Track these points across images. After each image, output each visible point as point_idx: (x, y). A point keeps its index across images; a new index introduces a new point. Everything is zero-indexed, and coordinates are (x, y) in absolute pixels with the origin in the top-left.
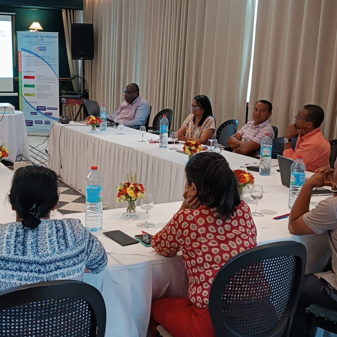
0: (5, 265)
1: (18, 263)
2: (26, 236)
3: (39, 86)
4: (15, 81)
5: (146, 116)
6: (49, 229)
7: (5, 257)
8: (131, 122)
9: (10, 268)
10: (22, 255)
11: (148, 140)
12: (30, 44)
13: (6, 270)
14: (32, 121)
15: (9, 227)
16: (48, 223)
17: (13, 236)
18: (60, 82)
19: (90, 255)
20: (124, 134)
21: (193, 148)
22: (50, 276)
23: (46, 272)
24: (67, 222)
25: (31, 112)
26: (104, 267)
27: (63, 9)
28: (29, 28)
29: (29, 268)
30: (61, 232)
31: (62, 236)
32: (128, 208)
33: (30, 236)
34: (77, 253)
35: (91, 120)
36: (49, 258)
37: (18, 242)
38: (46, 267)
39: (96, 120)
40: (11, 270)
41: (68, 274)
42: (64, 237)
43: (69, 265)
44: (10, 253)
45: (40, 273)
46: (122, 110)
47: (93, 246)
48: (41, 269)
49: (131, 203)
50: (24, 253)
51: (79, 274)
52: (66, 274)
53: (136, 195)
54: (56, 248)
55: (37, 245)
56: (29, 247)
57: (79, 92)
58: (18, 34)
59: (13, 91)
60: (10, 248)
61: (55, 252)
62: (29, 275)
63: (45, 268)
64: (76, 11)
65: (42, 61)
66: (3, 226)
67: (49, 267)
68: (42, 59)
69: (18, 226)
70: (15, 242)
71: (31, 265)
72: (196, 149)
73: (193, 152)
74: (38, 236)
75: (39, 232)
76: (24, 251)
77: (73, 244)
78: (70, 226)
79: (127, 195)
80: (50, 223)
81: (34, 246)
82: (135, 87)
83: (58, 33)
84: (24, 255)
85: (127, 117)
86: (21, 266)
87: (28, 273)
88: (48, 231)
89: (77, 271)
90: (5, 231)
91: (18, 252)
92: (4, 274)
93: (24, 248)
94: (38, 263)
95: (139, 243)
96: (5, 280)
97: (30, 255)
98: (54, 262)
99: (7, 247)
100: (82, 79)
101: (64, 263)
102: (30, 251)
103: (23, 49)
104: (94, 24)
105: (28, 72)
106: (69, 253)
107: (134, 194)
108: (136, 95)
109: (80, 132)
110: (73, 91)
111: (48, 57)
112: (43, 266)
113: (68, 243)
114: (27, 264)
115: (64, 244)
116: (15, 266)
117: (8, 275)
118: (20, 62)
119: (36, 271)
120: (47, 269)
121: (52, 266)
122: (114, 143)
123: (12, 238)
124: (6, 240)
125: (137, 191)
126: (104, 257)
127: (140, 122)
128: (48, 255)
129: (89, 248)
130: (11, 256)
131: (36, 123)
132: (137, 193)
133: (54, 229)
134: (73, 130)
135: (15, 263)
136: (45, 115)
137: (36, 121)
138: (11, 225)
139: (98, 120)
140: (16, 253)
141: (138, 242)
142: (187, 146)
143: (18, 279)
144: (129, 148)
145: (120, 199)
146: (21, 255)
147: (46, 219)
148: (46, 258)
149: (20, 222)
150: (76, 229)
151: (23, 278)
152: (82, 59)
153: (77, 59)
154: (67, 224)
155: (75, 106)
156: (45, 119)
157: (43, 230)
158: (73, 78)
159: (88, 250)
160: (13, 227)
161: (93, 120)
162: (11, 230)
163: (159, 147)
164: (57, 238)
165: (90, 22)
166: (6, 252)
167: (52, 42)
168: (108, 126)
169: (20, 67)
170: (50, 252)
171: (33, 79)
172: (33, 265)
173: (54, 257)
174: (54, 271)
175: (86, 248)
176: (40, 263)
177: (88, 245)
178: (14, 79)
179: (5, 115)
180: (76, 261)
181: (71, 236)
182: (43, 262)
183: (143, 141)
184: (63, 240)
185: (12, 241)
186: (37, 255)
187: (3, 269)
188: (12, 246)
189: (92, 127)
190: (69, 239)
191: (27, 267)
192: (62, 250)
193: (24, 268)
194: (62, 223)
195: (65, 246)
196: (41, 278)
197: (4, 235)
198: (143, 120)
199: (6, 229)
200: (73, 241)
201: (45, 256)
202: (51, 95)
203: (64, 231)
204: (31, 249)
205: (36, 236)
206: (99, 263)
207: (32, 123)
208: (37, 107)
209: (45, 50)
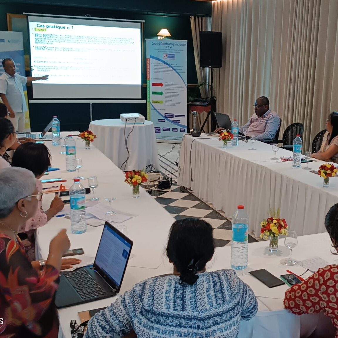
0: (165, 321)
1: (178, 319)
2: (185, 291)
3: (167, 93)
4: (143, 87)
5: (276, 129)
6: (206, 284)
7: (165, 312)
8: (261, 136)
9: (170, 324)
10: (182, 310)
11: (280, 157)
12: (159, 51)
13: (166, 326)
14: (160, 128)
15: (167, 282)
16: (206, 277)
17: (172, 291)
18: (188, 88)
19: (244, 306)
20: (256, 150)
21: (329, 172)
22: (209, 332)
23: (205, 328)
24: (223, 274)
25: (159, 119)
26: (255, 315)
27: (192, 16)
28: (158, 35)
29: (189, 323)
30: (218, 286)
31: (219, 289)
32: (271, 243)
33: (189, 291)
34: (234, 307)
35: (223, 135)
36: (207, 313)
37: (177, 297)
38: (205, 322)
39: (228, 136)
40: (171, 326)
41: (225, 329)
42: (221, 291)
43: (226, 320)
44: (170, 309)
45: (199, 329)
46: (252, 122)
47: (246, 296)
48: (200, 325)
49: (274, 239)
50: (183, 309)
51: (235, 327)
52: (223, 329)
53: (280, 231)
54: (214, 303)
55: (196, 300)
56: (188, 303)
57: (207, 99)
58: (147, 41)
59: (141, 98)
60: (169, 304)
61: (213, 307)
62: (188, 331)
63: (204, 324)
64: (205, 18)
65: (171, 68)
66: (161, 280)
67: (208, 322)
68: (170, 66)
69: (176, 281)
70: (174, 297)
71: (190, 321)
72: (331, 172)
73: (328, 176)
74: (197, 291)
75: (198, 287)
76: (183, 306)
77: (230, 297)
78: (226, 279)
79: (270, 231)
80: (207, 276)
81: (192, 302)
82: (265, 100)
83: (187, 41)
84: (183, 311)
85: (257, 130)
86: (181, 322)
87: (187, 329)
88: (206, 286)
89: (233, 325)
90: (164, 285)
91: (178, 308)
92: (164, 330)
93: (183, 303)
94: (197, 319)
95: (286, 284)
96: (165, 336)
97: (189, 310)
98: (213, 317)
99: (166, 303)
100: (209, 86)
101: (221, 318)
102: (189, 307)
103: (151, 57)
104: (222, 32)
105: (156, 79)
106: (226, 307)
107: (277, 230)
108: (266, 108)
109: (212, 147)
110: (201, 97)
111: (177, 64)
112: (201, 321)
113: (224, 297)
114: (186, 320)
115: (221, 298)
116: (174, 322)
117: (168, 331)
118: (148, 69)
119: (195, 326)
120: (206, 325)
121: (211, 322)
122: (247, 160)
123: (172, 293)
124: (165, 295)
125: (280, 227)
126: (255, 305)
127: (270, 135)
128: (206, 310)
129: (243, 299)
130: (171, 311)
131: (163, 130)
132: (281, 229)
133: (211, 283)
134: (205, 144)
135: (175, 319)
136: (173, 122)
137: (164, 129)
138: (169, 279)
139: (230, 136)
140: (176, 308)
141: (284, 284)
142: (323, 169)
143: (178, 335)
144: (262, 167)
145: (263, 235)
146: (180, 311)
147: (203, 272)
148: (205, 313)
149: (178, 276)
150: (232, 282)
151: (183, 334)
152: (210, 67)
153: (205, 67)
154: (223, 277)
155: (202, 113)
156: (172, 126)
157: (201, 284)
158: (201, 85)
159: (243, 301)
160: (172, 281)
161: (225, 135)
162: (170, 285)
163: (292, 166)
164: (214, 292)
165: (219, 30)
166: (166, 307)
167: (181, 50)
168: (239, 139)
169: (148, 74)
170: (208, 307)
171: (161, 87)
172: (192, 321)
173: (212, 312)
174: (212, 327)
175: (241, 300)
176: (199, 318)
177: (243, 295)
178: (142, 85)
179: (136, 125)
180: (232, 314)
181: (228, 289)
182: (201, 317)
183: (275, 159)
184: (220, 294)
185: (171, 296)
186: (196, 311)
187: (163, 325)
188: (172, 301)
189: (224, 142)
190: (226, 292)
191: (187, 323)
192: (219, 304)
193: (184, 324)
194: (218, 276)
195: (223, 301)
196: (200, 334)
197: (163, 290)
198: (273, 133)
199: (164, 284)
200: (230, 294)
201: (204, 311)
202: (179, 103)
203: (221, 284)
204: (190, 304)
205: (195, 291)
206: (251, 311)
207: (159, 130)
208: (165, 114)
209: (173, 57)
